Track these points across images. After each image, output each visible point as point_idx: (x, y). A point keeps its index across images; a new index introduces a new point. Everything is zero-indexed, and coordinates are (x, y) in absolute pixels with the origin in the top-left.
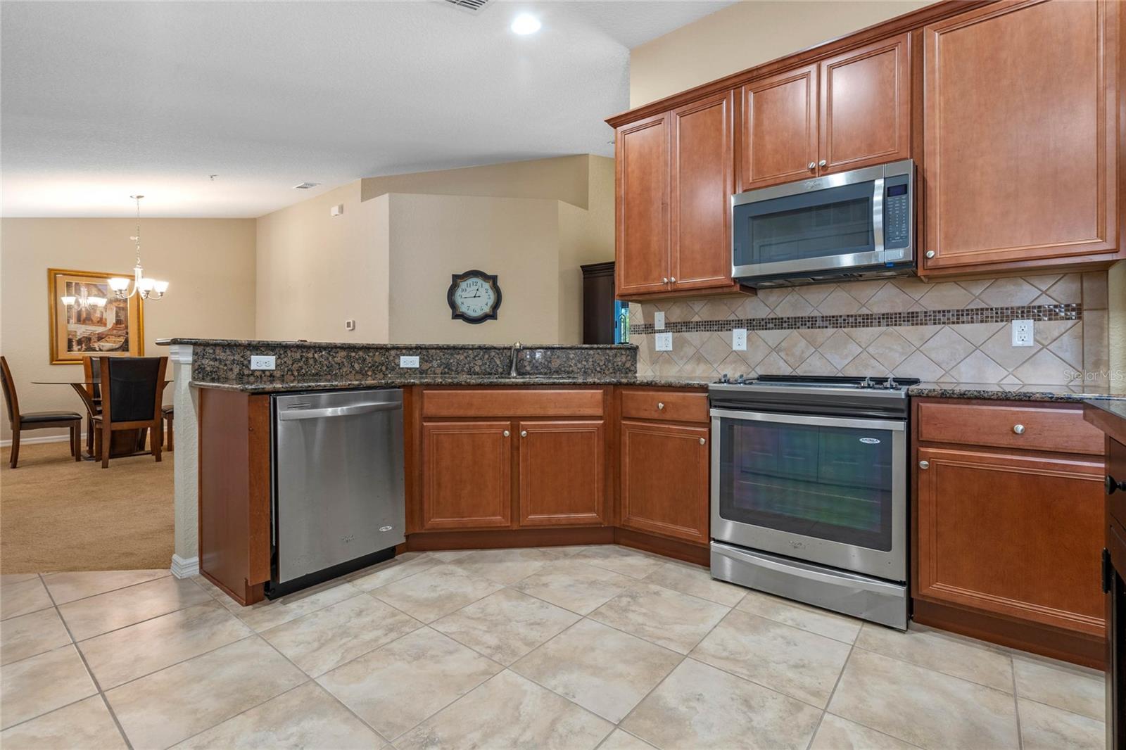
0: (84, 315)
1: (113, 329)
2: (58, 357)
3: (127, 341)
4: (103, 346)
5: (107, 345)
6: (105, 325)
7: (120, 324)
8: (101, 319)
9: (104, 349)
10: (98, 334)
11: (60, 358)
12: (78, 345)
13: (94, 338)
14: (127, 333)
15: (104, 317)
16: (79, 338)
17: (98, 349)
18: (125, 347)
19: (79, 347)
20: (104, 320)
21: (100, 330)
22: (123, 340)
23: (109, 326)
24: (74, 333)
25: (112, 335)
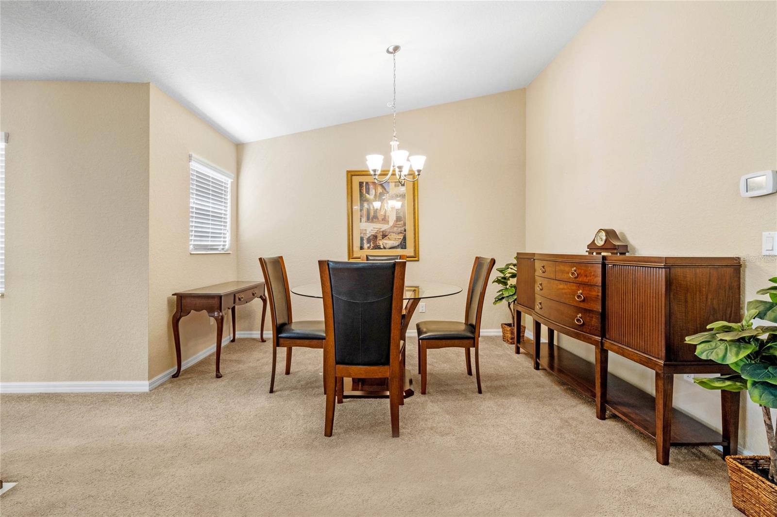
0: (372, 214)
1: (394, 226)
2: (353, 255)
3: (405, 238)
4: (386, 244)
5: (389, 243)
6: (388, 222)
7: (400, 221)
8: (385, 216)
9: (388, 246)
10: (383, 232)
11: (355, 256)
12: (368, 243)
13: (380, 237)
14: (405, 231)
15: (387, 214)
16: (368, 235)
17: (382, 247)
18: (403, 245)
19: (369, 245)
20: (387, 218)
21: (384, 227)
22: (402, 238)
23: (391, 223)
24: (364, 232)
25: (394, 233)
